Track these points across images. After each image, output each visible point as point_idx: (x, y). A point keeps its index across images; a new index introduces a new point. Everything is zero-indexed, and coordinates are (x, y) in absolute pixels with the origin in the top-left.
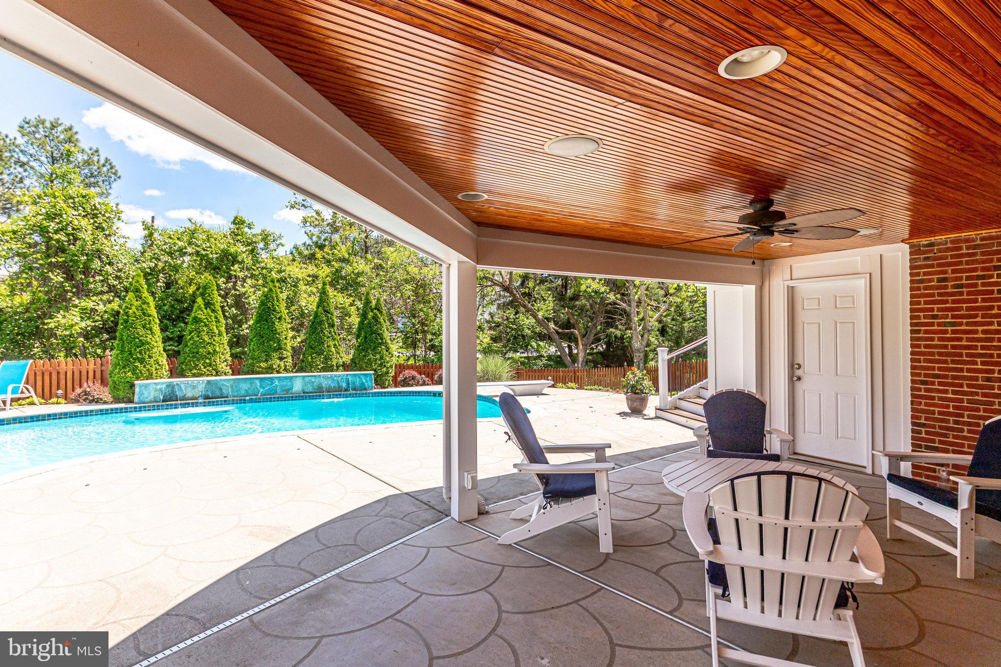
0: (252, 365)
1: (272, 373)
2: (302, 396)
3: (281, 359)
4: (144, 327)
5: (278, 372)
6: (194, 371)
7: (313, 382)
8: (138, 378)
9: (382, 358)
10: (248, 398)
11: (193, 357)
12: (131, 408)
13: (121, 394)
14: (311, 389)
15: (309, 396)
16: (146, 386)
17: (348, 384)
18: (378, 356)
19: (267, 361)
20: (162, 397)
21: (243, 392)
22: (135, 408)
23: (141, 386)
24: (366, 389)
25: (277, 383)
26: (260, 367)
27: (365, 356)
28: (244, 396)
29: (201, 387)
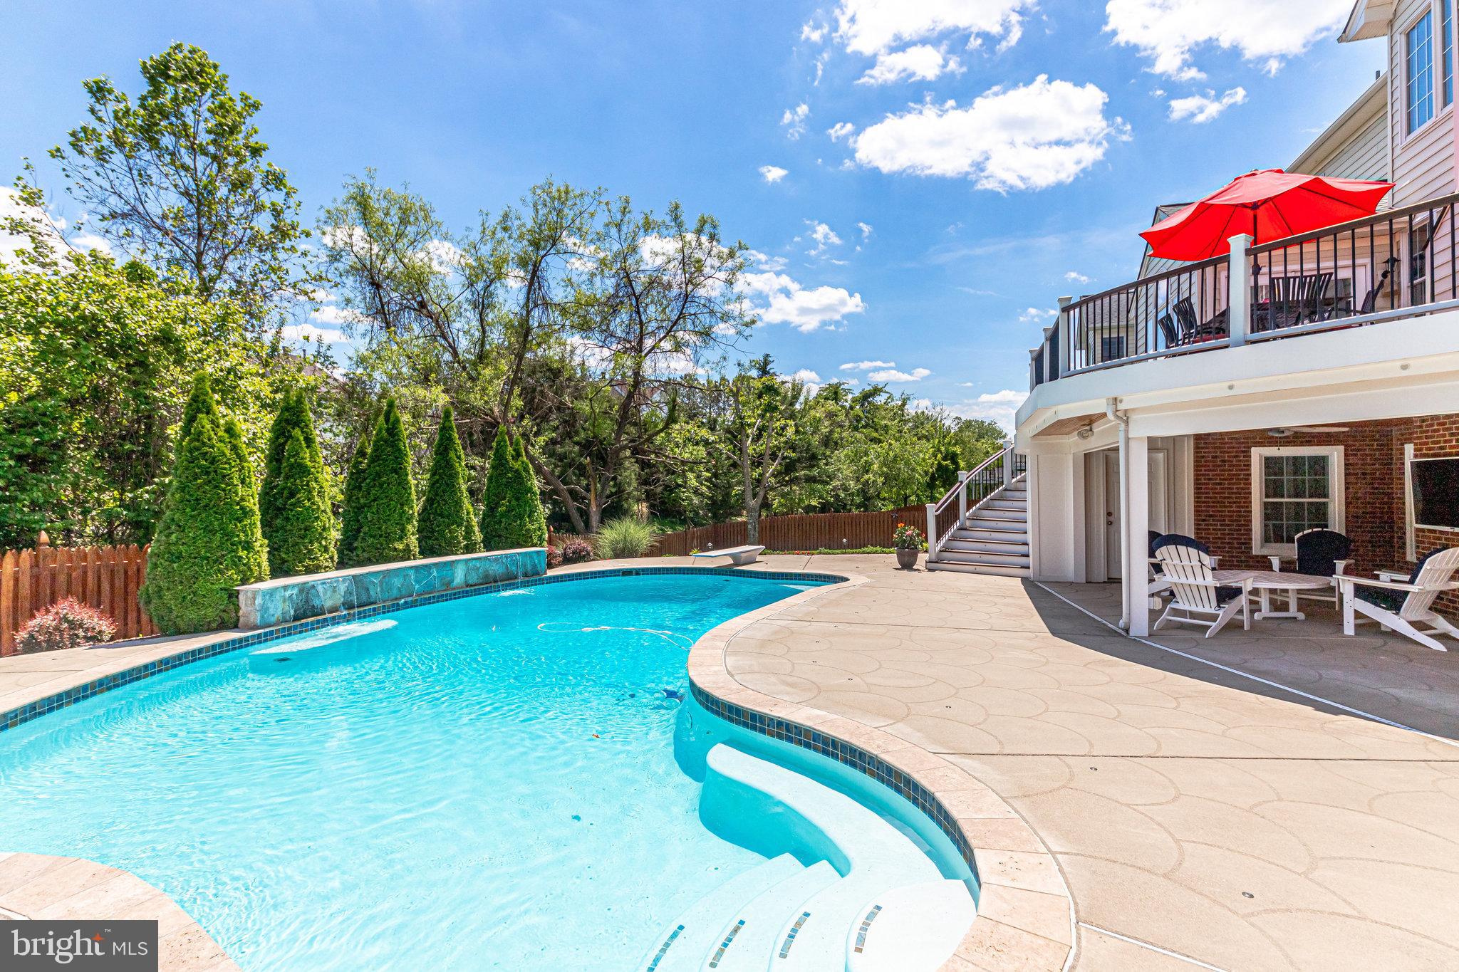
2: (467, 592)
7: (478, 569)
10: (403, 601)
12: (253, 636)
14: (475, 580)
15: (474, 590)
16: (273, 593)
17: (518, 567)
20: (292, 612)
21: (395, 593)
22: (259, 636)
23: (265, 593)
24: (541, 573)
25: (435, 574)
28: (396, 599)
29: (343, 588)
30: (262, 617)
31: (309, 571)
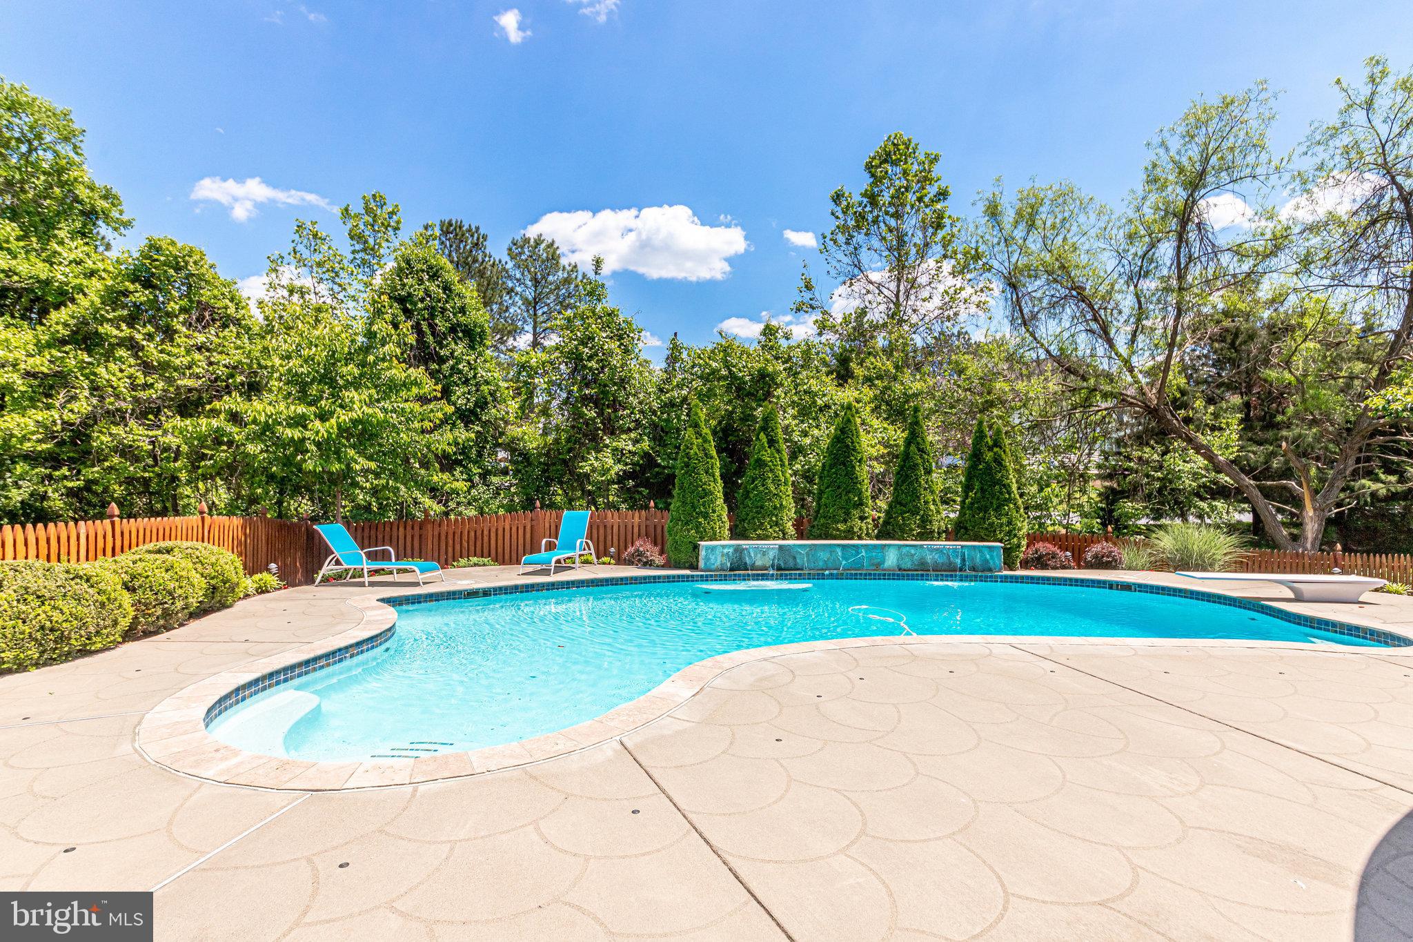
0: (826, 526)
1: (852, 539)
2: (898, 575)
3: (862, 518)
4: (707, 473)
5: (860, 538)
6: (759, 532)
7: (913, 555)
8: (702, 539)
9: (1010, 523)
10: (827, 572)
11: (758, 513)
12: (697, 576)
13: (683, 557)
14: (909, 565)
15: (908, 575)
16: (713, 548)
17: (963, 560)
18: (1004, 520)
19: (845, 521)
20: (729, 565)
21: (821, 564)
22: (702, 576)
23: (707, 548)
24: (990, 570)
25: (864, 554)
26: (838, 530)
27: (984, 519)
28: (822, 569)
29: (771, 554)
30: (705, 564)
31: (759, 538)
